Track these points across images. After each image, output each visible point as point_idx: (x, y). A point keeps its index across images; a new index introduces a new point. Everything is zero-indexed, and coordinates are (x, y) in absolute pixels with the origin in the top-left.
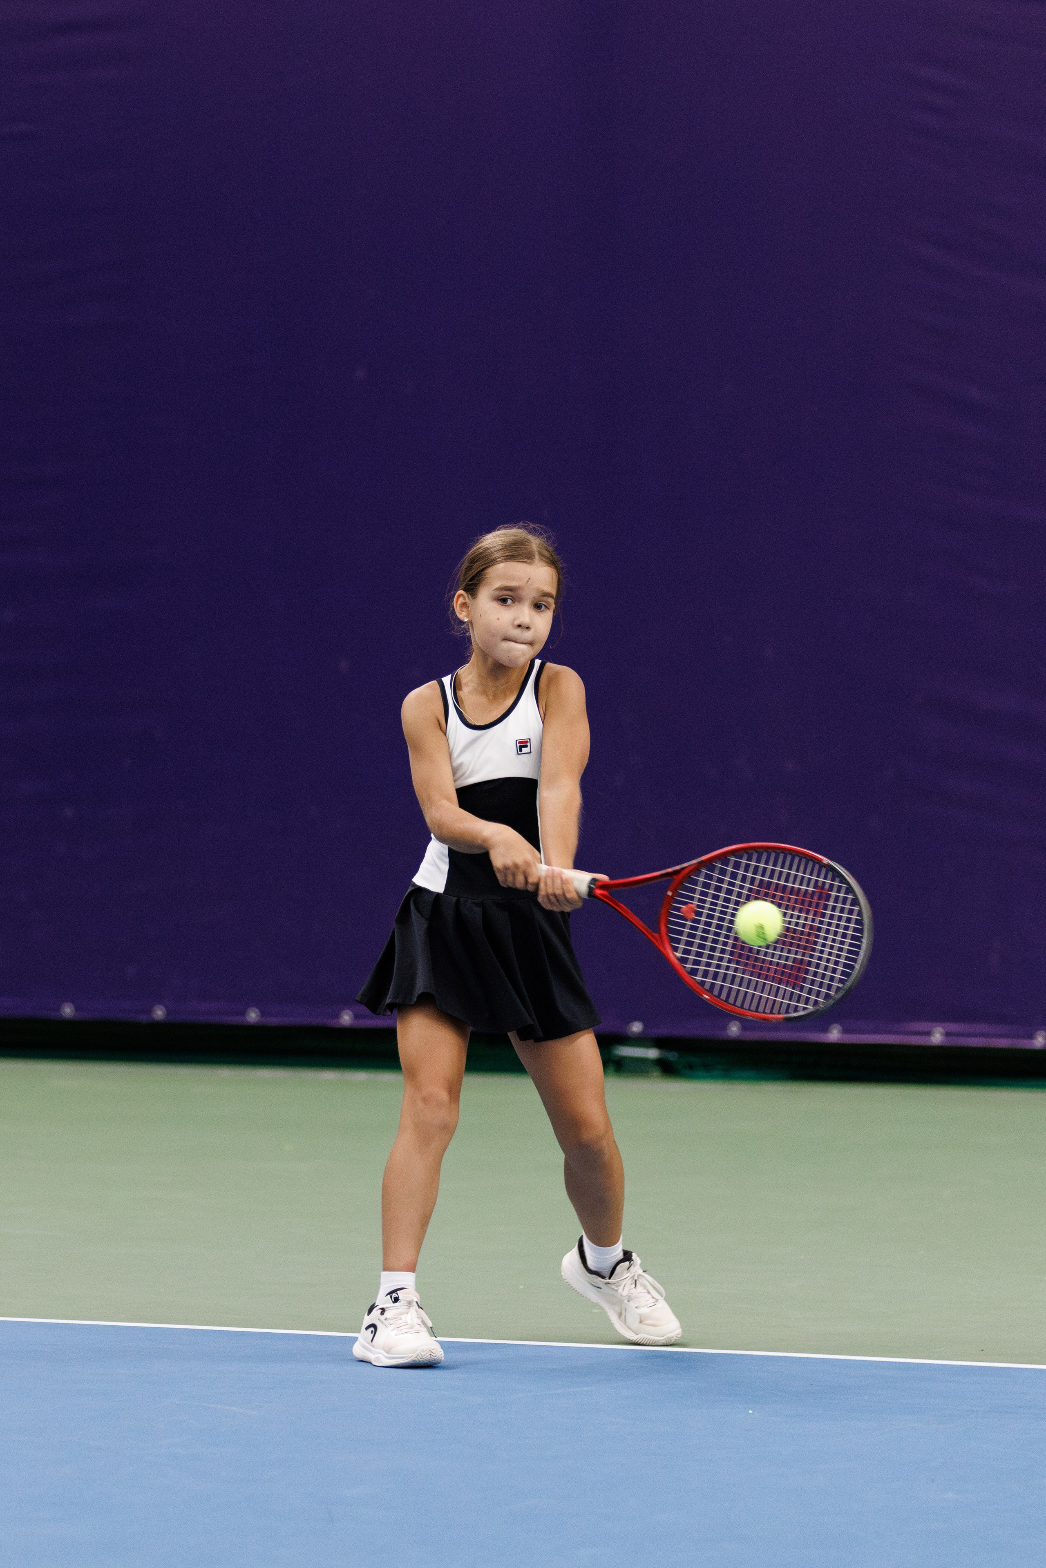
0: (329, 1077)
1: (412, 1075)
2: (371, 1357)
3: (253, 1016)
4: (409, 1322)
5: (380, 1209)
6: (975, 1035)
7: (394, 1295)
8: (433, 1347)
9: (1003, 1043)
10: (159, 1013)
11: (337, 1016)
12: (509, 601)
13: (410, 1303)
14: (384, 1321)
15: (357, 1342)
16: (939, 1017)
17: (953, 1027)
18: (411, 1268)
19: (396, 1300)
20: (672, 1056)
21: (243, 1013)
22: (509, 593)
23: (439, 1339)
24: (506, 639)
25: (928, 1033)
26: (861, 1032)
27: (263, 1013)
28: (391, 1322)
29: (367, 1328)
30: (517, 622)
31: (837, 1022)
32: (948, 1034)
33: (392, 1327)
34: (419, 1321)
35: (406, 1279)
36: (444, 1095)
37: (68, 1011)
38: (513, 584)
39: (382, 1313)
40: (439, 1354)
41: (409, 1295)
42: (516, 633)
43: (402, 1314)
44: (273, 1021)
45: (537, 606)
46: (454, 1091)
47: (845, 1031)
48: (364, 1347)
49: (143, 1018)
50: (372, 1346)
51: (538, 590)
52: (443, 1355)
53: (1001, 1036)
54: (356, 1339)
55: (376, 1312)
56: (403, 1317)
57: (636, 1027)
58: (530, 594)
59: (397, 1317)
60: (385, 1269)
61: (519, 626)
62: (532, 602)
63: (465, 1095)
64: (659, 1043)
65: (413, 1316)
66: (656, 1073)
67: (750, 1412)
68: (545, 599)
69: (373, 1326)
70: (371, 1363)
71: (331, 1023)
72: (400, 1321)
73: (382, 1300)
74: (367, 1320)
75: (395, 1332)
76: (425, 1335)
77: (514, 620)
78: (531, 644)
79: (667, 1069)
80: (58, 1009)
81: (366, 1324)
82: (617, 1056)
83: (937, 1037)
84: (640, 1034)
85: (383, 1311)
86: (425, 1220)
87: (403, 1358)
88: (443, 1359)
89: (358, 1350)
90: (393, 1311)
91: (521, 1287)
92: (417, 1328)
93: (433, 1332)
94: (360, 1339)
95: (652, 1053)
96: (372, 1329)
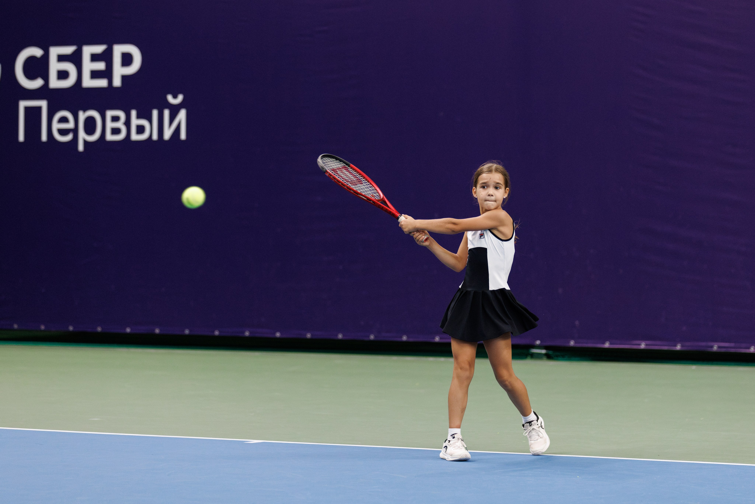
0: (431, 359)
1: (456, 358)
2: (446, 457)
3: (405, 338)
4: (458, 445)
5: (448, 407)
6: (657, 345)
7: (453, 436)
8: (467, 453)
9: (665, 348)
10: (372, 337)
11: (434, 338)
12: (486, 187)
13: (458, 439)
14: (450, 445)
15: (441, 453)
16: (644, 339)
17: (649, 342)
18: (459, 427)
19: (454, 438)
20: (550, 352)
21: (401, 337)
22: (485, 184)
23: (469, 451)
24: (486, 200)
25: (640, 345)
26: (617, 344)
27: (408, 337)
28: (452, 445)
29: (444, 448)
30: (488, 194)
31: (607, 341)
32: (646, 345)
33: (453, 447)
34: (462, 445)
35: (458, 431)
36: (467, 367)
37: (340, 336)
38: (485, 181)
39: (449, 442)
40: (469, 456)
41: (459, 436)
42: (488, 198)
43: (456, 442)
44: (411, 340)
45: (496, 188)
46: (471, 365)
47: (611, 344)
48: (444, 454)
49: (366, 339)
50: (446, 454)
51: (495, 182)
52: (470, 456)
53: (665, 346)
54: (441, 451)
55: (447, 442)
56: (456, 444)
57: (538, 342)
58: (492, 184)
59: (454, 443)
60: (450, 428)
61: (489, 195)
62: (493, 187)
63: (476, 366)
64: (546, 348)
65: (459, 443)
66: (545, 358)
67: (578, 477)
68: (498, 185)
69: (446, 447)
70: (446, 459)
71: (432, 341)
72: (455, 445)
73: (450, 438)
74: (444, 445)
75: (453, 449)
76: (464, 449)
77: (488, 193)
78: (495, 201)
79: (549, 357)
80: (337, 336)
81: (444, 446)
82: (532, 353)
83: (643, 346)
84: (540, 344)
85: (449, 441)
86: (463, 410)
87: (457, 457)
88: (470, 458)
89: (441, 455)
90: (453, 441)
91: (498, 433)
92: (461, 447)
93: (466, 449)
94: (442, 451)
95: (544, 351)
96: (446, 448)
